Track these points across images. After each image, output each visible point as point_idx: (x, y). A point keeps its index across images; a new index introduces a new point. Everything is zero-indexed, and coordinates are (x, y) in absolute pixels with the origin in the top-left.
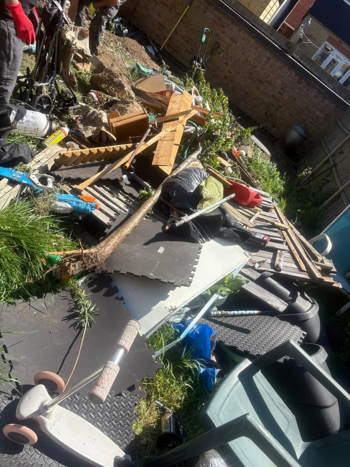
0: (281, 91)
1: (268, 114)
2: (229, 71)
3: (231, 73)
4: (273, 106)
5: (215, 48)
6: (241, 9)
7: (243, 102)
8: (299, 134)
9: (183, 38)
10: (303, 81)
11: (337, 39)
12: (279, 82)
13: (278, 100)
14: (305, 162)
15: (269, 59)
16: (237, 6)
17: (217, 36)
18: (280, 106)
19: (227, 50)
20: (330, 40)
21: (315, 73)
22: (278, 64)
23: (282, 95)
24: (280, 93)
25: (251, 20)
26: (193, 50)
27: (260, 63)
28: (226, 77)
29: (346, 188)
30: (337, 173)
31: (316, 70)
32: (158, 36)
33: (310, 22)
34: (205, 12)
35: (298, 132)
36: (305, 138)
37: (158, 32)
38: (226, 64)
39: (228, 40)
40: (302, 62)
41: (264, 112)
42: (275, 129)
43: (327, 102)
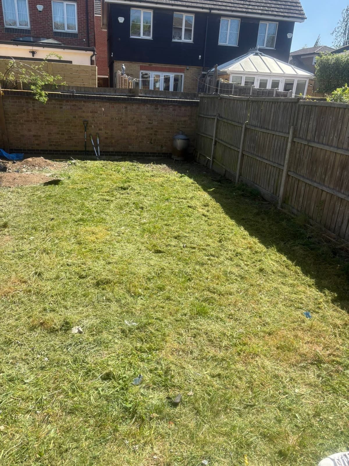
0: (149, 122)
1: (152, 142)
2: (106, 133)
3: (107, 133)
4: (151, 134)
5: (85, 125)
6: (83, 90)
7: (130, 147)
8: (183, 139)
9: (58, 133)
10: (158, 106)
11: (147, 64)
12: (144, 117)
13: (152, 129)
14: (200, 154)
15: (126, 108)
16: (79, 90)
17: (81, 117)
18: (156, 131)
19: (94, 121)
20: (142, 68)
21: (161, 96)
22: (135, 107)
23: (152, 123)
24: (150, 123)
25: (95, 92)
26: (70, 137)
27: (122, 114)
28: (106, 138)
29: (243, 148)
30: (229, 144)
31: (160, 95)
32: (38, 145)
33: (124, 67)
34: (61, 108)
35: (181, 139)
36: (188, 139)
37: (37, 142)
38: (100, 130)
39: (91, 114)
40: (148, 95)
41: (148, 143)
42: (164, 148)
43: (183, 109)
